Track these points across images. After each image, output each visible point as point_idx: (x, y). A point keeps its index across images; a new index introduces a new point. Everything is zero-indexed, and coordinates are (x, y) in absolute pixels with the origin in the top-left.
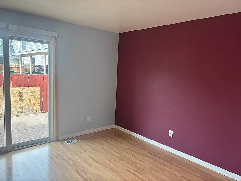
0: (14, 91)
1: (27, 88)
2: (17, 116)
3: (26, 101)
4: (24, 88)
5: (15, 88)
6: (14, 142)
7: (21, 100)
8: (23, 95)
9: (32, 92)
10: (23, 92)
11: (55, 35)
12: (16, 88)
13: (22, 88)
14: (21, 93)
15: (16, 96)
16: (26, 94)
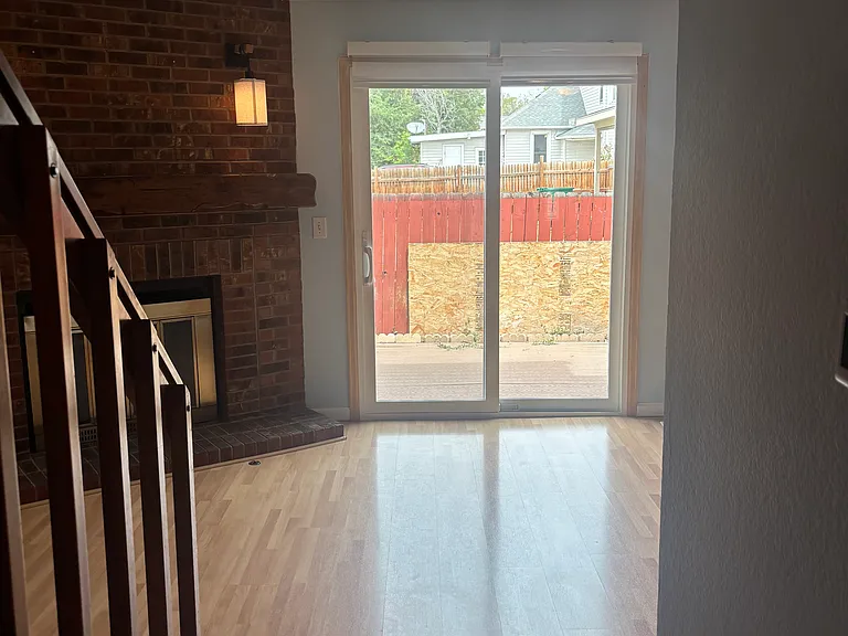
0: (544, 255)
1: (584, 244)
2: (550, 342)
3: (579, 292)
4: (575, 244)
5: (547, 245)
6: (505, 393)
7: (564, 290)
8: (573, 272)
9: (601, 262)
10: (572, 260)
11: (635, 50)
12: (550, 245)
13: (568, 244)
14: (564, 265)
15: (550, 272)
16: (582, 265)
